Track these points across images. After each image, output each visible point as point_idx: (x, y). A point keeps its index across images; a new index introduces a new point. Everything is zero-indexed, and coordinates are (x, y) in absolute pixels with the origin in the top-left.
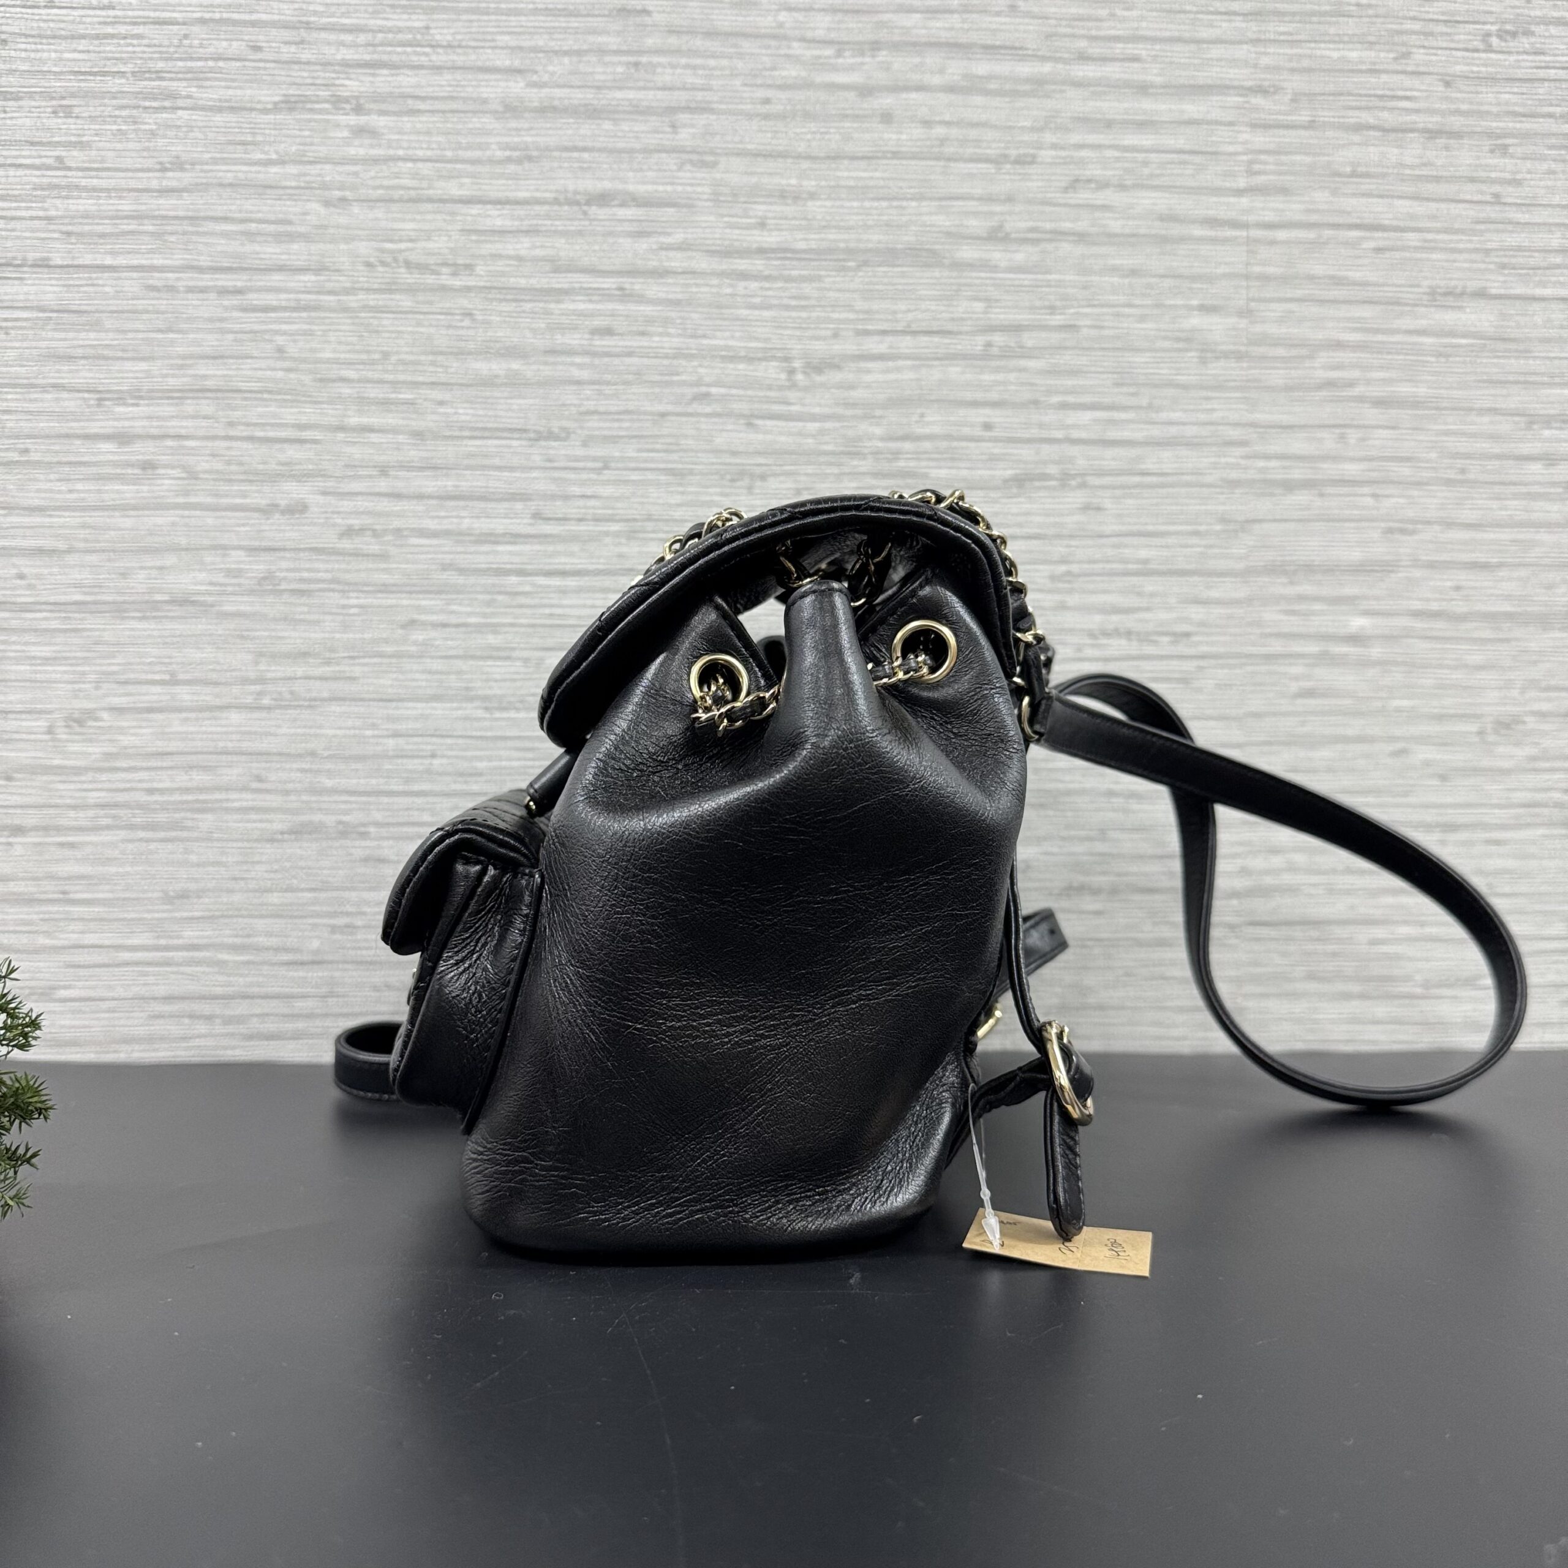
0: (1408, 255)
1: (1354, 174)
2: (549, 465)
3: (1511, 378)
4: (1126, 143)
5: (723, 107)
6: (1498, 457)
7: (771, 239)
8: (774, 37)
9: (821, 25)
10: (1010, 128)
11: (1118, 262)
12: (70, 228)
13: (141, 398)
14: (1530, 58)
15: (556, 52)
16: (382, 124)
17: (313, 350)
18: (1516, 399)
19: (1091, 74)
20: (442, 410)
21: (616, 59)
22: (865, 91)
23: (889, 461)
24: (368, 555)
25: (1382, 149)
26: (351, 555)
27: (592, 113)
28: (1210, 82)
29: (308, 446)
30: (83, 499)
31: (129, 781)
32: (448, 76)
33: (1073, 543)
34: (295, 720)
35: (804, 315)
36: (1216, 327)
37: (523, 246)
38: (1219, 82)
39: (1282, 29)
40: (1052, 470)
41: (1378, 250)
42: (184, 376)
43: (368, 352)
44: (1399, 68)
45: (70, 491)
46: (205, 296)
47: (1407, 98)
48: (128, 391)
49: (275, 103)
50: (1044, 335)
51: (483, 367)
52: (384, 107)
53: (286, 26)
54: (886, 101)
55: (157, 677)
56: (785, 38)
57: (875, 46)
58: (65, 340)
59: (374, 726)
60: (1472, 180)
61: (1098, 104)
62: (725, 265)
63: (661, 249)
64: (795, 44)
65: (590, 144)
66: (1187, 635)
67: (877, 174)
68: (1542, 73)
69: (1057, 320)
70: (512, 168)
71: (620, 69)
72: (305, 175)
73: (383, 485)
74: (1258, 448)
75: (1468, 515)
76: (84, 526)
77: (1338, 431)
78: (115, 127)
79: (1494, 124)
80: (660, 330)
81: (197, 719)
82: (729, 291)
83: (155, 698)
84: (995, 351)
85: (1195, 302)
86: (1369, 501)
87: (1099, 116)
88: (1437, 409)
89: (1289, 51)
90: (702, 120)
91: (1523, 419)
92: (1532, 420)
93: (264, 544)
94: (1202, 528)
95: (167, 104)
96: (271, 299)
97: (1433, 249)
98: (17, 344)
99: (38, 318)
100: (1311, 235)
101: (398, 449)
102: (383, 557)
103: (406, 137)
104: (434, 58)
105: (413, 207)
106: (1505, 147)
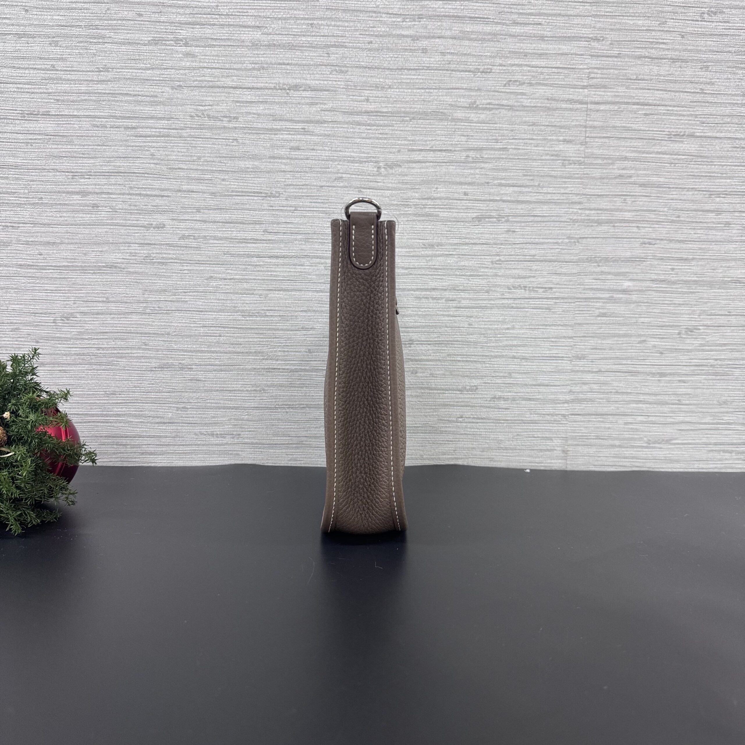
0: (660, 117)
1: (636, 79)
2: (271, 208)
3: (704, 174)
4: (534, 63)
5: (351, 45)
6: (695, 210)
7: (371, 107)
8: (375, 12)
10: (482, 56)
11: (527, 119)
12: (58, 98)
13: (91, 175)
14: (722, 24)
15: (275, 18)
16: (197, 51)
17: (167, 155)
18: (705, 184)
19: (518, 30)
20: (224, 183)
21: (302, 22)
22: (415, 38)
23: (421, 208)
24: (191, 247)
25: (651, 67)
26: (183, 247)
27: (292, 47)
28: (573, 35)
29: (165, 198)
30: (66, 220)
31: (89, 344)
32: (226, 29)
33: (503, 247)
34: (160, 319)
35: (385, 141)
36: (570, 150)
37: (260, 109)
38: (577, 35)
39: (608, 10)
40: (494, 214)
41: (646, 114)
42: (110, 166)
43: (191, 156)
44: (662, 29)
45: (61, 217)
46: (118, 129)
47: (663, 43)
48: (86, 172)
49: (149, 41)
50: (493, 152)
51: (242, 164)
52: (198, 43)
53: (153, 4)
54: (425, 43)
55: (101, 299)
56: (380, 13)
58: (57, 148)
59: (195, 322)
60: (692, 82)
61: (522, 45)
62: (351, 119)
63: (322, 110)
64: (384, 15)
65: (290, 62)
66: (551, 288)
67: (419, 77)
68: (726, 32)
69: (499, 146)
70: (255, 72)
71: (304, 27)
72: (163, 74)
73: (198, 217)
74: (587, 205)
75: (679, 236)
76: (67, 233)
77: (624, 197)
78: (77, 51)
79: (704, 56)
80: (321, 148)
81: (118, 318)
82: (351, 130)
83: (100, 308)
84: (470, 159)
85: (561, 138)
86: (635, 230)
87: (522, 51)
88: (669, 188)
89: (610, 20)
90: (341, 51)
91: (709, 193)
92: (711, 194)
93: (146, 242)
94: (560, 241)
95: (100, 41)
96: (148, 132)
97: (671, 115)
98: (36, 150)
99: (44, 139)
100: (616, 108)
101: (204, 200)
102: (198, 248)
103: (207, 57)
104: (220, 20)
105: (211, 90)
106: (708, 67)
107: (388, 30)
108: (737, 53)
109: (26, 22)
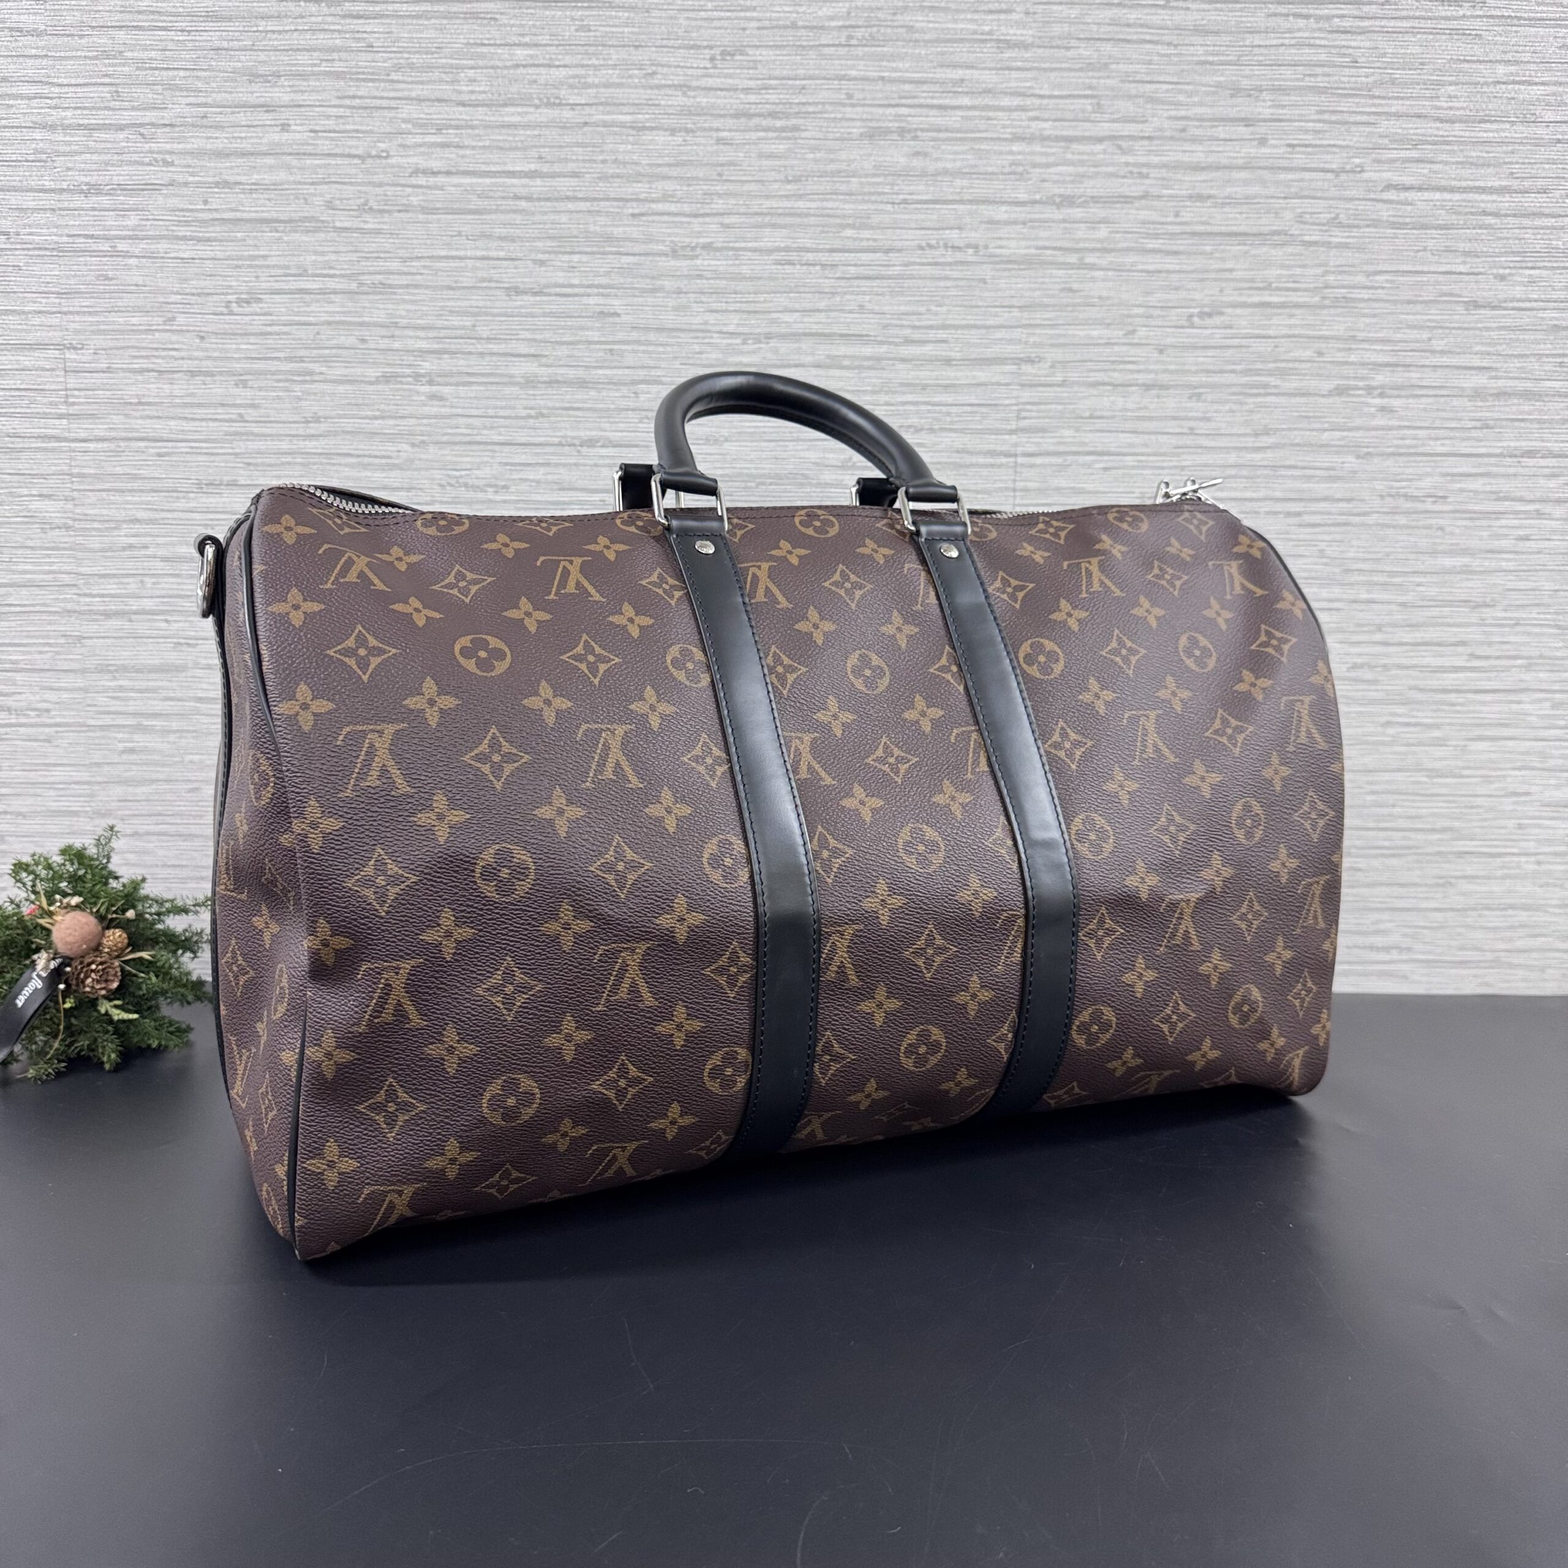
1: (1091, 417)
8: (703, 331)
9: (733, 323)
14: (1221, 331)
15: (558, 343)
16: (446, 391)
19: (912, 352)
21: (598, 347)
25: (1112, 398)
27: (582, 384)
28: (994, 356)
32: (488, 358)
37: (539, 474)
38: (1000, 356)
39: (1047, 315)
41: (1105, 469)
44: (1127, 341)
47: (1131, 362)
49: (377, 378)
52: (447, 379)
53: (382, 326)
56: (708, 331)
57: (769, 337)
60: (1175, 418)
61: (918, 373)
64: (715, 335)
65: (582, 406)
68: (1229, 342)
70: (531, 422)
71: (601, 354)
72: (398, 426)
78: (274, 394)
79: (1192, 379)
87: (917, 382)
89: (1050, 332)
95: (308, 378)
97: (1144, 468)
100: (1059, 460)
103: (462, 401)
104: (478, 347)
105: (468, 447)
106: (1199, 395)
107: (720, 356)
108: (1246, 372)
109: (201, 354)
